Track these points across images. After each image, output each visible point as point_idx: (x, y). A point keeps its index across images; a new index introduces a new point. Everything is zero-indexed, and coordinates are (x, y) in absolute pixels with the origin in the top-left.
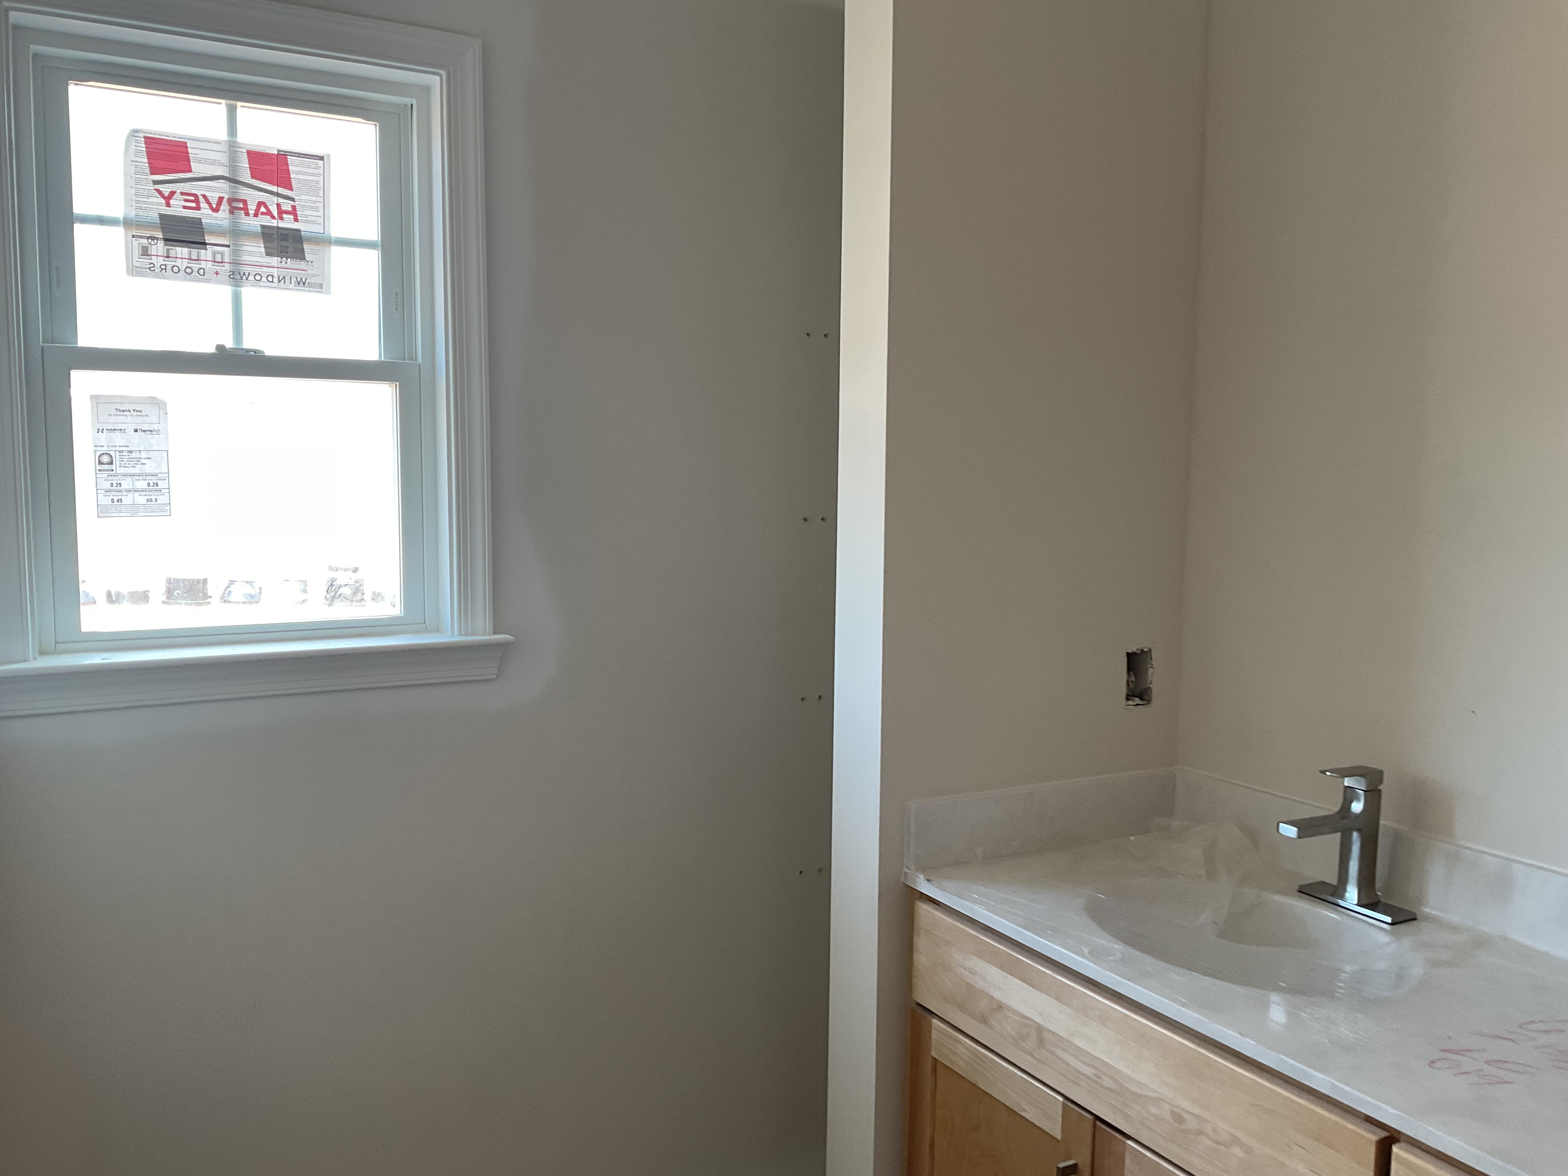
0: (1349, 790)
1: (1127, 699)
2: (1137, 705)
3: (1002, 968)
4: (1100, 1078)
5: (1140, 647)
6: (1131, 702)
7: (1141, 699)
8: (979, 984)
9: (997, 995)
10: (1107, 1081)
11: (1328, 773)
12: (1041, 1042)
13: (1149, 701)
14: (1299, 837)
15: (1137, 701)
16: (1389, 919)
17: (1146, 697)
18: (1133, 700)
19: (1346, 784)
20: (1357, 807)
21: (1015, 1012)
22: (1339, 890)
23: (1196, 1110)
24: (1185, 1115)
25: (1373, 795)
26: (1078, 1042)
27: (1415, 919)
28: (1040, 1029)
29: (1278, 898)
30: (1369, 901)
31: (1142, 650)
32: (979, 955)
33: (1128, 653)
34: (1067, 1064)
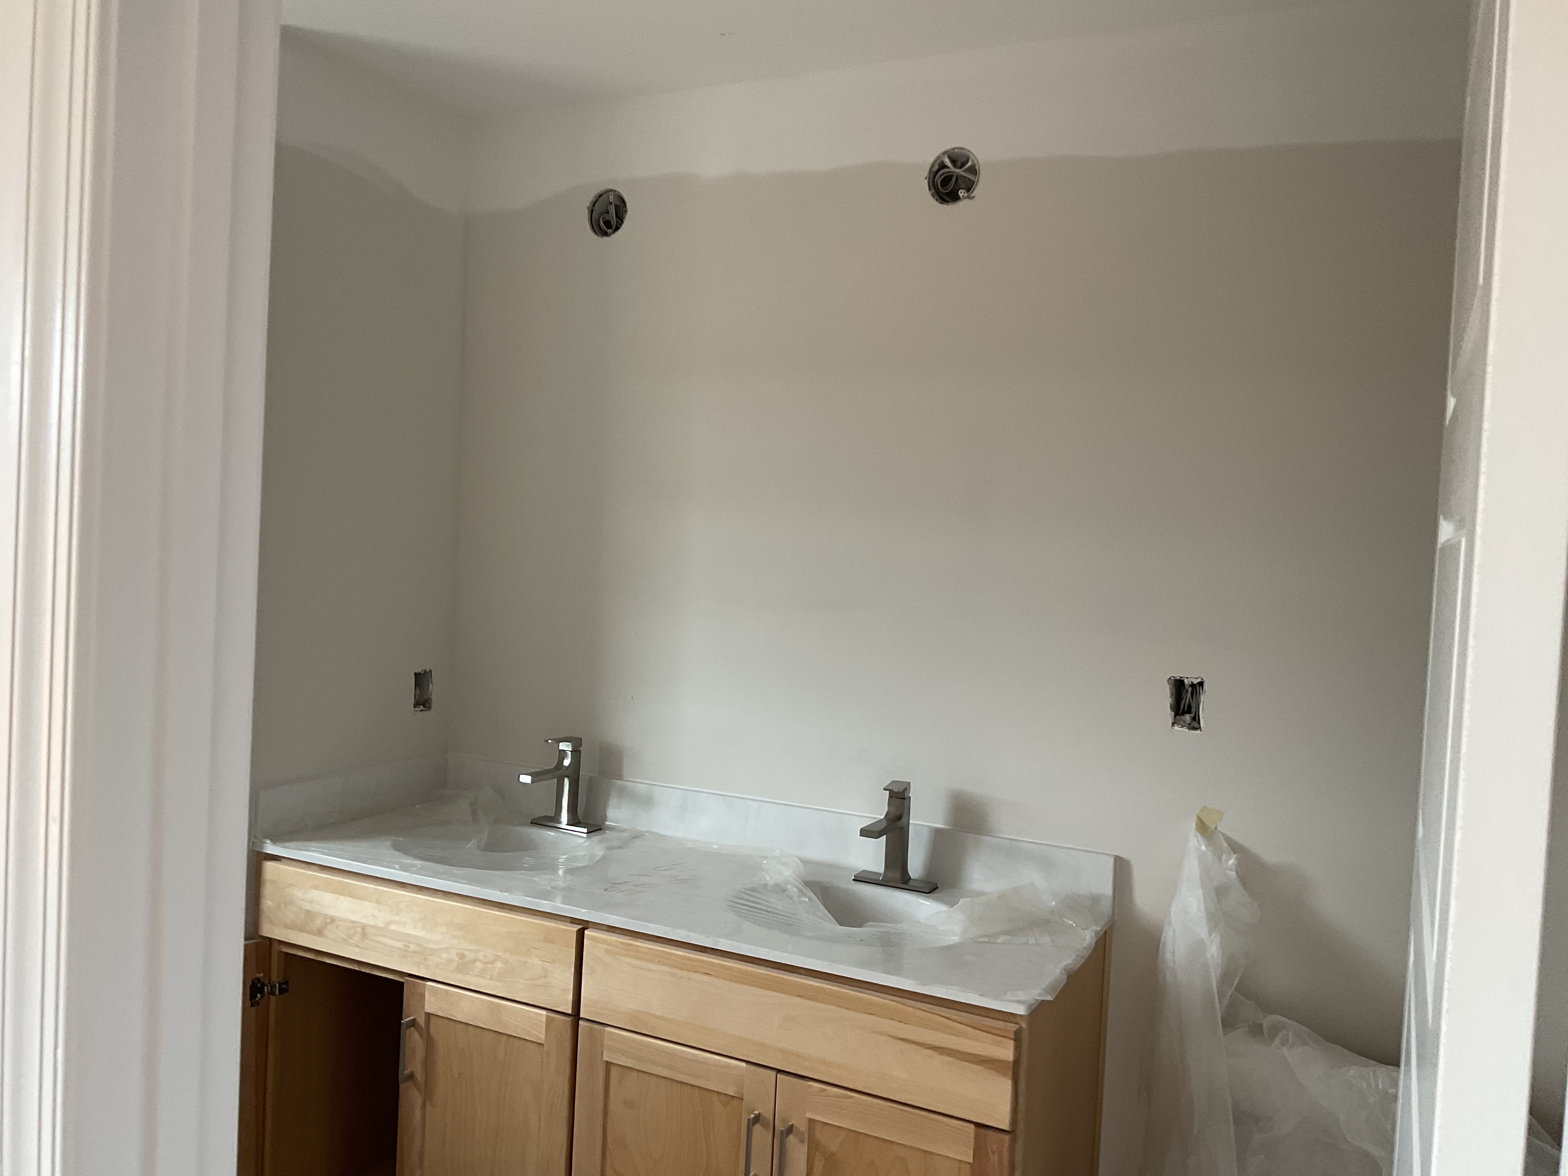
0: (562, 752)
1: (415, 707)
2: (421, 710)
3: (334, 892)
4: (408, 947)
5: (424, 668)
6: (417, 709)
7: (424, 706)
8: (316, 908)
9: (331, 912)
10: (412, 947)
11: (550, 741)
12: (364, 935)
13: (430, 708)
14: (532, 782)
15: (422, 707)
16: (585, 830)
17: (427, 704)
18: (419, 708)
19: (560, 748)
20: (567, 762)
21: (345, 920)
22: (556, 818)
23: (472, 947)
24: (466, 953)
25: (576, 752)
26: (393, 927)
27: (601, 829)
28: (364, 927)
29: (518, 829)
30: (574, 821)
31: (425, 671)
32: (316, 887)
33: (415, 674)
34: (384, 944)
